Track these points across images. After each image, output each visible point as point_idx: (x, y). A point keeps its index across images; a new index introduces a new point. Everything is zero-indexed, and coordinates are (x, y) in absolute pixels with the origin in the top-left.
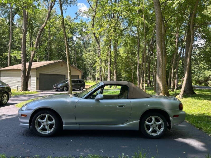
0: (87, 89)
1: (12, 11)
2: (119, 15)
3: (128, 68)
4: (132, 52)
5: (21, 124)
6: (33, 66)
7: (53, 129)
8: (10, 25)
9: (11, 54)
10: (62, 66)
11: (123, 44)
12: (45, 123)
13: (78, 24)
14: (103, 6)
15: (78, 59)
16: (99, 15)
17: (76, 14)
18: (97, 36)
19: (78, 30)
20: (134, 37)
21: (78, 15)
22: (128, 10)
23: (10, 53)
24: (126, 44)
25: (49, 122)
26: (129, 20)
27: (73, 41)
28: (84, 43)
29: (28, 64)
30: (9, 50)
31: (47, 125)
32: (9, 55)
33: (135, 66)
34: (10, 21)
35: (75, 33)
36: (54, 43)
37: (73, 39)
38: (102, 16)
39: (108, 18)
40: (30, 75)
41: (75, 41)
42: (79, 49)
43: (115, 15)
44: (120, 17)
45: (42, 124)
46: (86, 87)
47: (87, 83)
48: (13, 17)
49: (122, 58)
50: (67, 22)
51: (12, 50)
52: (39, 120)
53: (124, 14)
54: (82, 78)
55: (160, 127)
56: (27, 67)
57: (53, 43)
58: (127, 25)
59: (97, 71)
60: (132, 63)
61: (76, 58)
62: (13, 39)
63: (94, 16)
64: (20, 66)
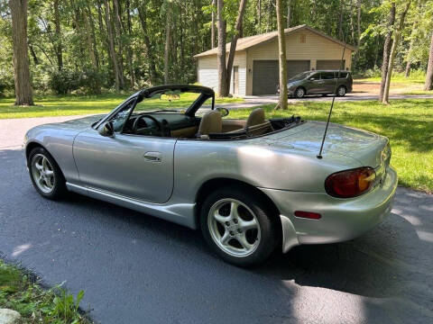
10: (303, 40)
25: (48, 172)
31: (46, 176)
52: (37, 165)
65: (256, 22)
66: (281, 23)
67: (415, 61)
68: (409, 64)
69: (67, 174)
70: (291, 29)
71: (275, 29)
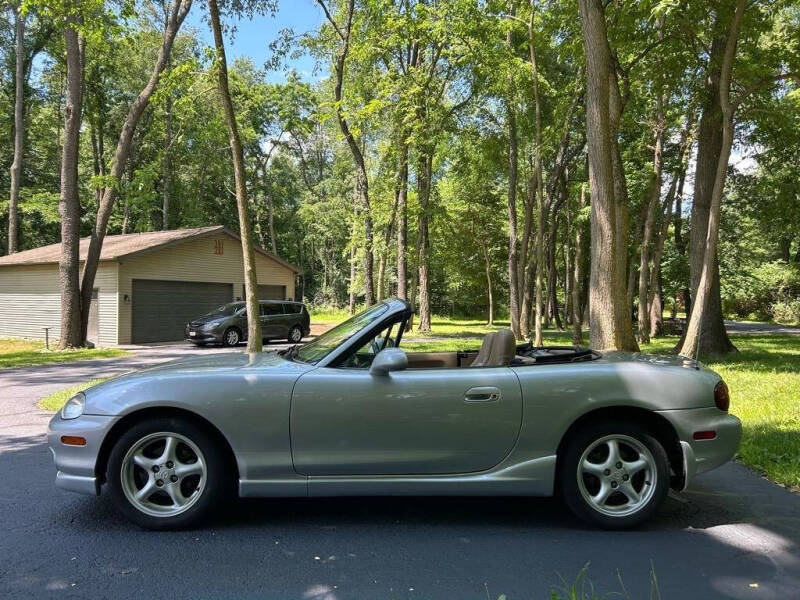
0: (318, 338)
1: (22, 40)
2: (439, 54)
3: (472, 258)
4: (485, 197)
5: (62, 477)
6: (108, 252)
7: (196, 495)
8: (14, 91)
9: (21, 205)
10: (219, 251)
11: (454, 163)
12: (164, 473)
13: (278, 88)
14: (377, 20)
15: (280, 225)
16: (360, 52)
17: (273, 46)
18: (356, 133)
19: (280, 113)
20: (494, 136)
21: (281, 53)
22: (474, 34)
23: (16, 203)
24: (465, 166)
25: (182, 469)
26: (476, 71)
27: (261, 154)
28: (304, 164)
29: (85, 243)
30: (12, 188)
31: (173, 478)
32: (11, 211)
33: (499, 248)
34: (14, 77)
35: (269, 123)
36: (186, 162)
37: (260, 145)
38: (374, 58)
39: (394, 63)
40: (95, 286)
41: (268, 156)
42: (283, 184)
43: (421, 54)
44: (441, 61)
45: (151, 474)
46: (314, 331)
47: (315, 314)
48: (27, 65)
49: (449, 219)
50: (237, 83)
51: (25, 190)
52: (139, 460)
53: (457, 47)
54: (296, 295)
55: (639, 480)
56: (84, 256)
57: (182, 163)
58: (468, 91)
59: (353, 268)
60: (484, 237)
61: (271, 220)
62: (26, 146)
63: (344, 57)
64: (56, 252)
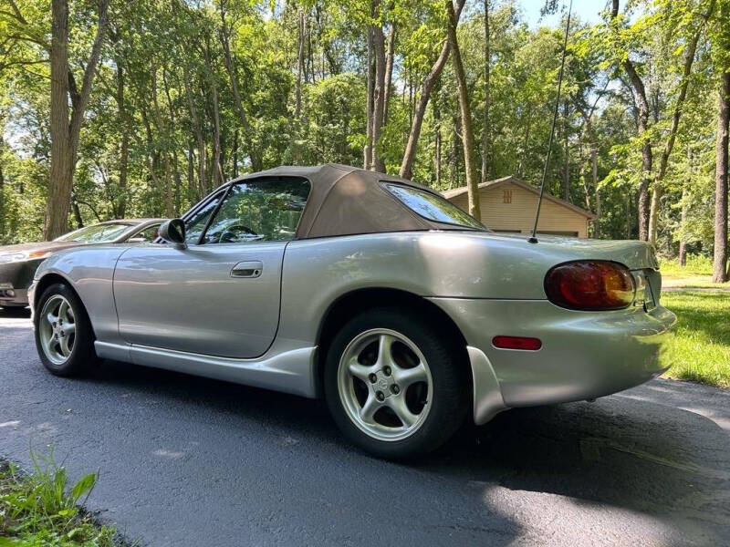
10: (507, 200)
12: (57, 329)
27: (586, 107)
35: (595, 75)
37: (585, 99)
41: (593, 108)
52: (49, 316)
61: (595, 171)
65: (434, 179)
66: (472, 177)
67: (693, 240)
68: (682, 244)
69: (98, 324)
70: (487, 184)
71: (464, 184)
